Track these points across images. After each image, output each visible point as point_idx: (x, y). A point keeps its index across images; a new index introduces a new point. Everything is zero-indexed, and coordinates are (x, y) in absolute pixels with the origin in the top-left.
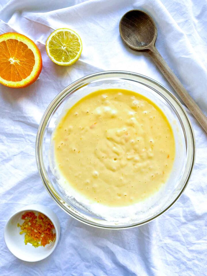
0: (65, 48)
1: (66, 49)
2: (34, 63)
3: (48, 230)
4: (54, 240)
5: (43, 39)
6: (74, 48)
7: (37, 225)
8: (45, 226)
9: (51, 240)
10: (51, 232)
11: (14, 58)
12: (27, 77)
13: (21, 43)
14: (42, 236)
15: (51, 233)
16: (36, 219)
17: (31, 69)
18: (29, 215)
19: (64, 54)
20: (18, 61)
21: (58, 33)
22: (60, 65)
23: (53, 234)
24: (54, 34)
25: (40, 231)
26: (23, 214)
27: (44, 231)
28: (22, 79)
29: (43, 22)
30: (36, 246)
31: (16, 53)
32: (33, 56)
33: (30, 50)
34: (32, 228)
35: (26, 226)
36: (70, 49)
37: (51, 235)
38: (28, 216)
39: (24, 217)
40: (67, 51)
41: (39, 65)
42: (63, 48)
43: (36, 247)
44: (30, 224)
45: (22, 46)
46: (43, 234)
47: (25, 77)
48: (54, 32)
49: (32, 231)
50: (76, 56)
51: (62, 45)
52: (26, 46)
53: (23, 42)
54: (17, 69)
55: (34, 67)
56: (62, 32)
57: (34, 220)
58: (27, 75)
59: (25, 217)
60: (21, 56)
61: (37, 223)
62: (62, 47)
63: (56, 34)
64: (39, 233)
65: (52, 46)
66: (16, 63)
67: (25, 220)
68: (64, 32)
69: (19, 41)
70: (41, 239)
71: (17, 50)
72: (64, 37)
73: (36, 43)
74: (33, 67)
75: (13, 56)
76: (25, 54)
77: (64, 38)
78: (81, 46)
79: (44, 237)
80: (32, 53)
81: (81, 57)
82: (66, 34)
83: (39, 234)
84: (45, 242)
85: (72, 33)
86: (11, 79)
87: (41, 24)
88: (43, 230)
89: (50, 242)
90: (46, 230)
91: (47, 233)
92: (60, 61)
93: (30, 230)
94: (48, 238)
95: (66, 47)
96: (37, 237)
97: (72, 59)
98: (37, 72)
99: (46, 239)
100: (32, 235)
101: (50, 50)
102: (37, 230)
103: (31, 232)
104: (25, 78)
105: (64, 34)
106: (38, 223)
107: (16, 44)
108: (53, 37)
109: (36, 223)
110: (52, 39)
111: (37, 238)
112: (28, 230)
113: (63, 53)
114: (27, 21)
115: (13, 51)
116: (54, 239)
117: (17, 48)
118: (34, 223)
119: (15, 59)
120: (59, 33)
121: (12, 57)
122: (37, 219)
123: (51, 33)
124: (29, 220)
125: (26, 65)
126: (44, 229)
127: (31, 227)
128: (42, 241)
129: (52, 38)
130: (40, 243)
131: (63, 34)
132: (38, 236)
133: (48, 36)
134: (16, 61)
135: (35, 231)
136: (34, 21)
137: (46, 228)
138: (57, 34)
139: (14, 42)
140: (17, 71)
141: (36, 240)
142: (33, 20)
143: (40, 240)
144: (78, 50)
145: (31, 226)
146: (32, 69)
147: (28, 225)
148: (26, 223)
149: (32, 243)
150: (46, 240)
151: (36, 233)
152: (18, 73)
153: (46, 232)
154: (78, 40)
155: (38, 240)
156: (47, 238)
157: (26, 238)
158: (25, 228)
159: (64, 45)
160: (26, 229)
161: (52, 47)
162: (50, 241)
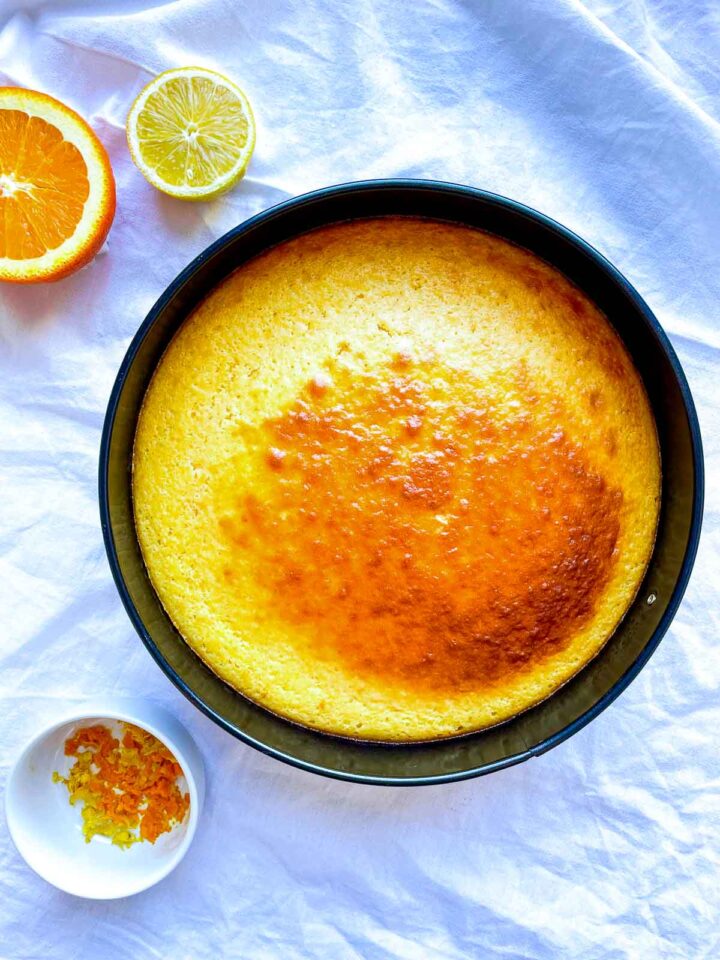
0: (194, 135)
1: (200, 140)
2: (88, 192)
3: (160, 784)
4: (184, 819)
5: (116, 108)
6: (228, 136)
7: (121, 770)
8: (150, 772)
9: (174, 819)
10: (173, 790)
11: (13, 174)
12: (63, 240)
13: (40, 122)
14: (143, 807)
15: (173, 795)
16: (115, 750)
17: (76, 215)
18: (90, 738)
19: (191, 159)
20: (28, 187)
21: (167, 85)
22: (179, 195)
23: (180, 796)
24: (152, 89)
25: (134, 792)
26: (69, 735)
27: (149, 788)
28: (45, 251)
29: (115, 46)
30: (125, 843)
31: (21, 158)
32: (83, 167)
33: (71, 146)
34: (106, 784)
35: (85, 778)
36: (214, 141)
37: (173, 799)
38: (88, 740)
39: (71, 748)
40: (203, 147)
41: (104, 199)
42: (190, 138)
43: (125, 847)
44: (95, 769)
45: (42, 134)
46: (145, 799)
47: (56, 243)
48: (153, 82)
49: (106, 792)
50: (235, 162)
51: (185, 127)
52: (55, 134)
53: (42, 117)
54: (28, 216)
55: (85, 205)
56: (183, 80)
57: (109, 753)
58: (63, 236)
59: (77, 747)
60: (39, 167)
61: (120, 762)
62: (185, 133)
63: (160, 89)
64: (132, 796)
65: (147, 131)
66: (21, 194)
67: (79, 755)
68: (190, 81)
69: (30, 115)
70: (141, 817)
71: (22, 149)
72: (190, 96)
73: (91, 122)
74: (82, 207)
75: (10, 168)
76: (52, 161)
77: (191, 100)
78: (250, 130)
79: (150, 809)
80: (78, 157)
81: (252, 165)
82: (195, 87)
83: (132, 802)
84: (154, 828)
85: (218, 82)
86: (8, 251)
87: (109, 57)
88: (146, 785)
89: (173, 827)
90: (156, 784)
91: (160, 796)
92: (180, 185)
93: (96, 790)
94: (165, 812)
95: (197, 134)
96: (125, 813)
97: (220, 174)
98: (98, 222)
99: (158, 815)
100: (105, 806)
101: (141, 144)
102: (122, 788)
103: (102, 797)
104: (55, 248)
105: (190, 86)
106: (126, 764)
107: (19, 126)
108: (152, 100)
109: (117, 763)
110: (146, 106)
111: (125, 819)
112: (91, 791)
113: (189, 154)
114: (59, 46)
115: (9, 153)
116: (187, 812)
117: (23, 142)
118: (110, 765)
119: (19, 179)
120: (173, 85)
121: (8, 173)
122: (120, 751)
123: (144, 86)
124: (93, 756)
125: (56, 198)
126: (148, 781)
127: (99, 779)
128: (144, 825)
129: (148, 101)
130: (137, 831)
131: (186, 87)
132: (128, 809)
133: (133, 95)
134: (23, 185)
135: (118, 792)
136: (86, 45)
137: (154, 778)
138: (164, 87)
139: (13, 122)
140: (27, 221)
141: (123, 822)
142: (82, 43)
143: (134, 823)
144: (242, 141)
145: (100, 776)
146: (82, 212)
147: (90, 773)
148: (81, 767)
149: (108, 836)
150: (158, 819)
151: (121, 799)
152: (30, 229)
153: (154, 791)
154: (240, 106)
155: (127, 821)
156: (162, 815)
157: (87, 820)
158: (80, 785)
159: (191, 124)
160: (85, 788)
161: (149, 135)
162: (170, 822)
